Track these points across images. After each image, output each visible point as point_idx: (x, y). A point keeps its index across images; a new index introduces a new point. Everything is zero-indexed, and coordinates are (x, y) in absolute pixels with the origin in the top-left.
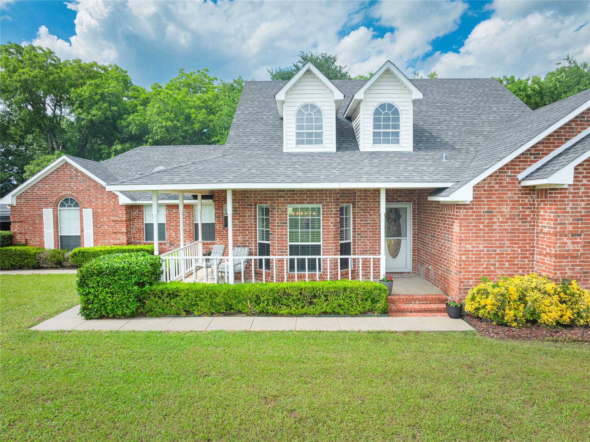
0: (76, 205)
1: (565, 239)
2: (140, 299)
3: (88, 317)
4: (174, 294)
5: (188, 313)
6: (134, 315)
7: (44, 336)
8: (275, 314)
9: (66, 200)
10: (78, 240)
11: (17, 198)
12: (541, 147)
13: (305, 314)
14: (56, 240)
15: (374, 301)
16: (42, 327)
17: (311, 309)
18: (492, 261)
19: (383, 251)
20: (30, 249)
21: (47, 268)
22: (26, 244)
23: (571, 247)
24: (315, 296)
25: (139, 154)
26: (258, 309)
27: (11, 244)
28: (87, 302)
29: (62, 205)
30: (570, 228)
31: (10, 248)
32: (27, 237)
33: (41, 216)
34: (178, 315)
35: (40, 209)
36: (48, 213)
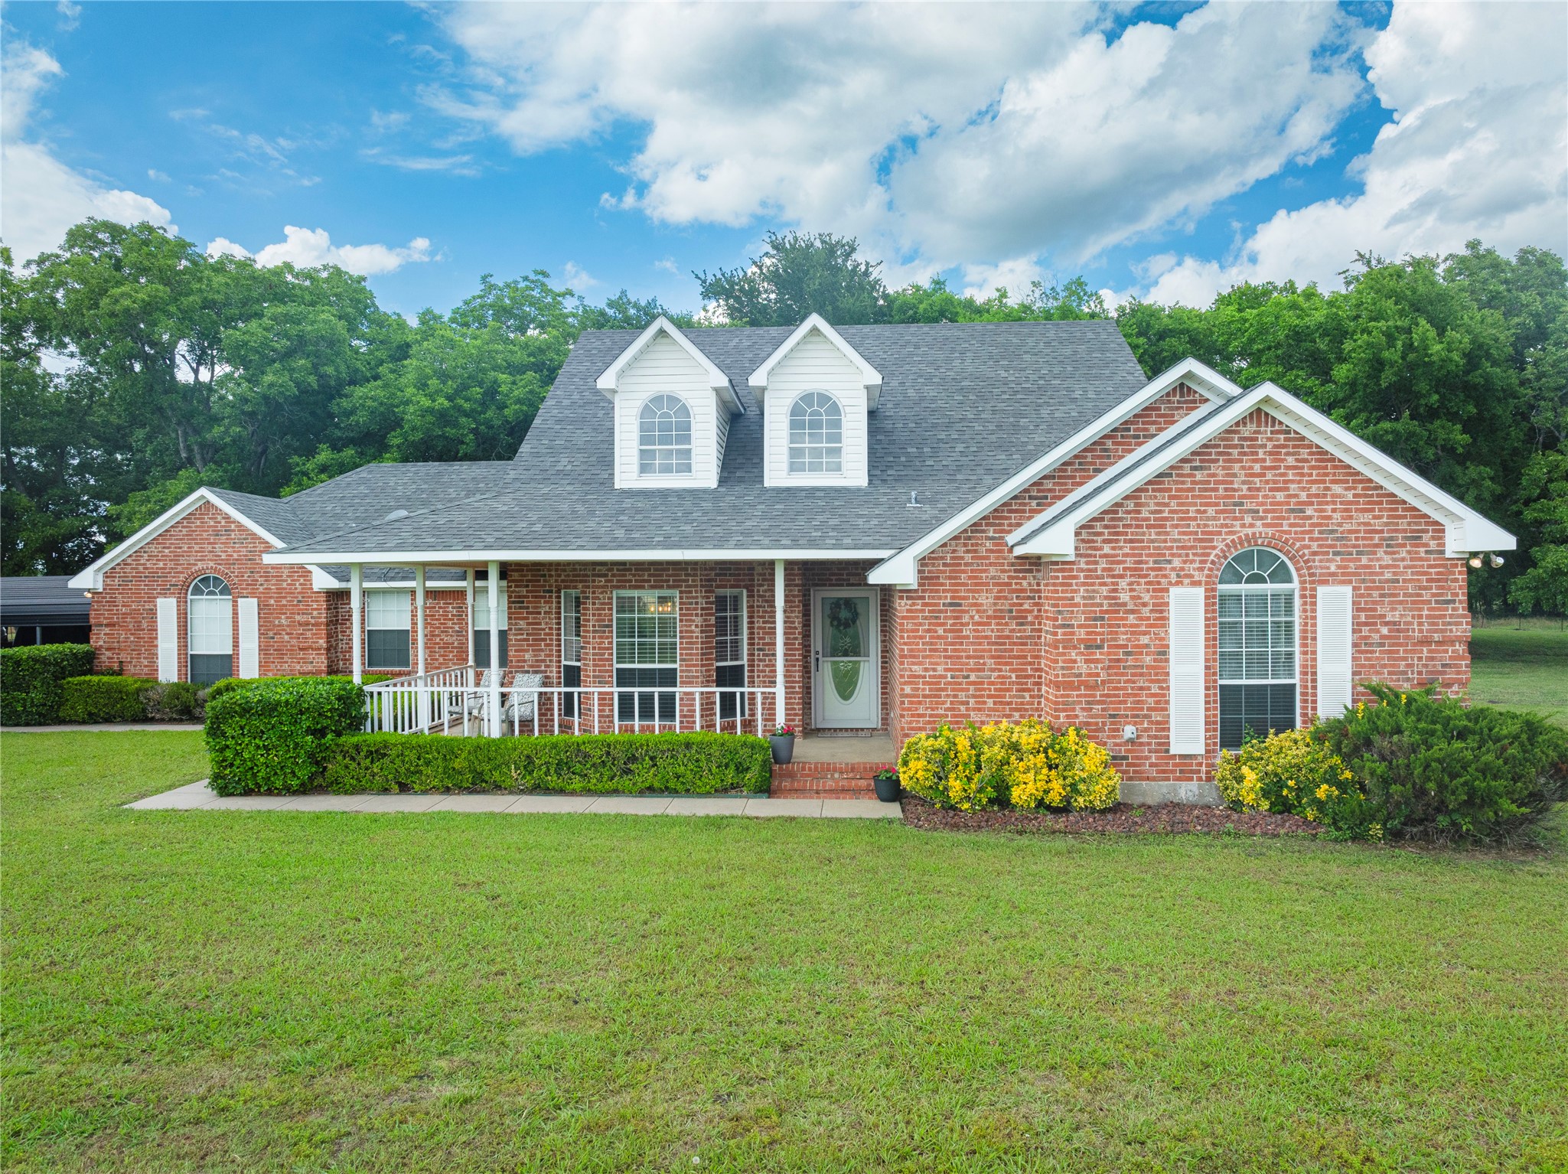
0: (225, 591)
1: (1073, 655)
2: (318, 761)
3: (224, 791)
4: (377, 753)
5: (404, 788)
6: (304, 790)
7: (144, 816)
8: (561, 792)
9: (205, 580)
10: (227, 663)
11: (106, 576)
12: (1049, 484)
13: (615, 792)
14: (182, 665)
15: (741, 769)
16: (140, 805)
17: (626, 782)
18: (962, 696)
19: (780, 678)
20: (128, 681)
21: (162, 721)
22: (120, 673)
23: (1084, 668)
24: (633, 759)
25: (364, 481)
26: (529, 782)
27: (91, 672)
28: (221, 763)
29: (197, 591)
30: (1082, 633)
31: (88, 678)
32: (123, 656)
33: (153, 613)
34: (386, 791)
35: (152, 599)
36: (166, 608)
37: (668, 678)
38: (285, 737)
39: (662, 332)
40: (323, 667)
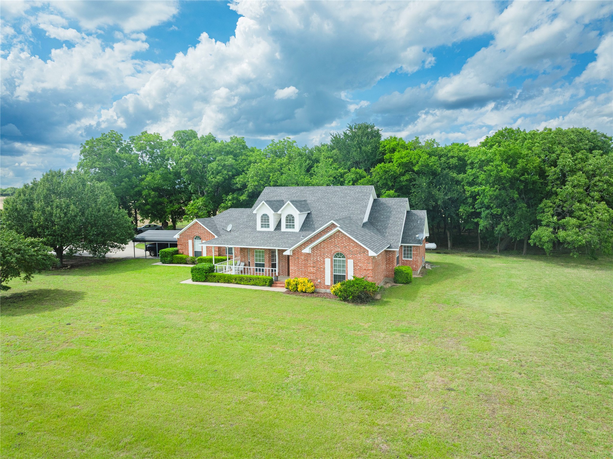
0: (200, 239)
1: (311, 268)
2: (206, 277)
3: (193, 281)
4: (215, 276)
5: (218, 282)
6: (204, 281)
7: (182, 284)
8: (240, 284)
9: (197, 237)
10: (200, 253)
11: (180, 235)
12: (312, 239)
13: (248, 285)
14: (193, 253)
15: (266, 282)
16: (181, 282)
17: (249, 283)
18: (299, 273)
19: (277, 267)
20: (184, 256)
21: (189, 264)
22: (183, 254)
23: (312, 270)
24: (250, 280)
26: (236, 282)
27: (178, 254)
28: (193, 277)
29: (195, 239)
30: (312, 265)
31: (177, 255)
32: (183, 251)
33: (188, 243)
34: (216, 282)
35: (188, 240)
36: (190, 242)
37: (263, 265)
38: (201, 273)
39: (263, 203)
40: (217, 254)
